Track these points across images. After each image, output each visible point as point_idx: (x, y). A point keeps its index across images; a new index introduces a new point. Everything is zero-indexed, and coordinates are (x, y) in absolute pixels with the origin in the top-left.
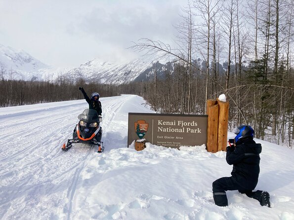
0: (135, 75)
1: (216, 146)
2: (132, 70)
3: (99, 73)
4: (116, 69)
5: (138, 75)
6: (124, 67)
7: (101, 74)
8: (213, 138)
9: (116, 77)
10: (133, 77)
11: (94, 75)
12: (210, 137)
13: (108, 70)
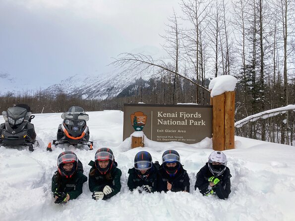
0: (118, 91)
1: (223, 139)
2: (115, 86)
3: (80, 89)
4: (99, 85)
5: (120, 91)
6: (107, 83)
7: (82, 90)
8: (219, 130)
9: (98, 93)
10: (116, 93)
11: (75, 91)
12: (216, 129)
13: (90, 86)
